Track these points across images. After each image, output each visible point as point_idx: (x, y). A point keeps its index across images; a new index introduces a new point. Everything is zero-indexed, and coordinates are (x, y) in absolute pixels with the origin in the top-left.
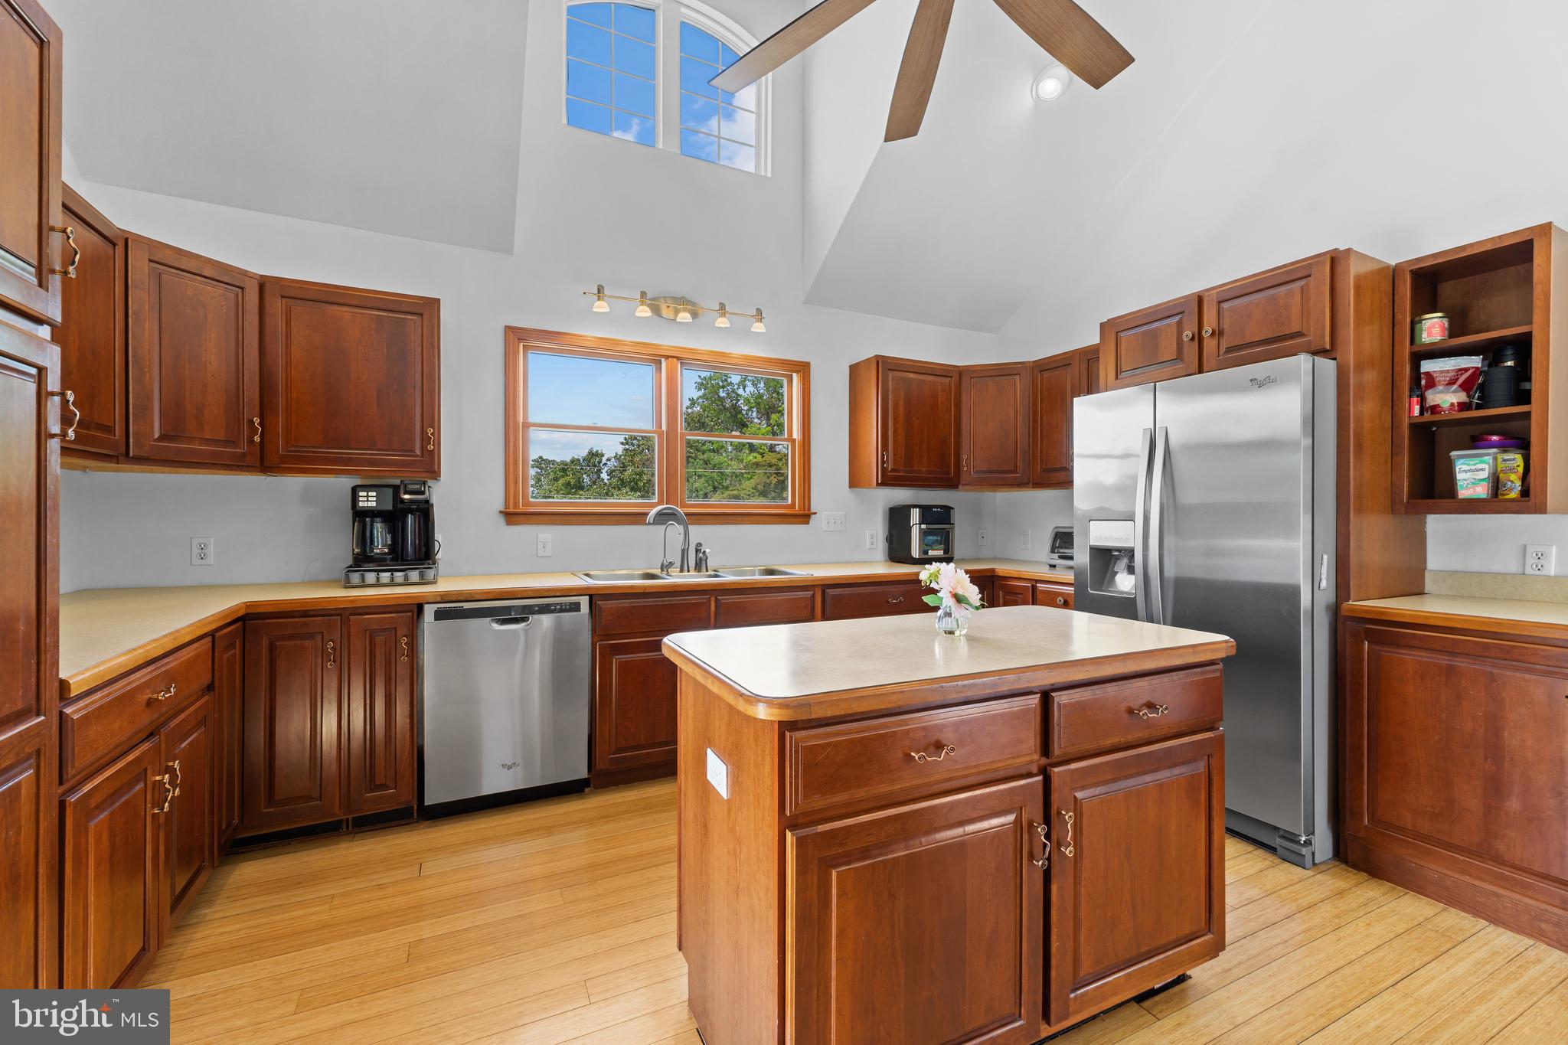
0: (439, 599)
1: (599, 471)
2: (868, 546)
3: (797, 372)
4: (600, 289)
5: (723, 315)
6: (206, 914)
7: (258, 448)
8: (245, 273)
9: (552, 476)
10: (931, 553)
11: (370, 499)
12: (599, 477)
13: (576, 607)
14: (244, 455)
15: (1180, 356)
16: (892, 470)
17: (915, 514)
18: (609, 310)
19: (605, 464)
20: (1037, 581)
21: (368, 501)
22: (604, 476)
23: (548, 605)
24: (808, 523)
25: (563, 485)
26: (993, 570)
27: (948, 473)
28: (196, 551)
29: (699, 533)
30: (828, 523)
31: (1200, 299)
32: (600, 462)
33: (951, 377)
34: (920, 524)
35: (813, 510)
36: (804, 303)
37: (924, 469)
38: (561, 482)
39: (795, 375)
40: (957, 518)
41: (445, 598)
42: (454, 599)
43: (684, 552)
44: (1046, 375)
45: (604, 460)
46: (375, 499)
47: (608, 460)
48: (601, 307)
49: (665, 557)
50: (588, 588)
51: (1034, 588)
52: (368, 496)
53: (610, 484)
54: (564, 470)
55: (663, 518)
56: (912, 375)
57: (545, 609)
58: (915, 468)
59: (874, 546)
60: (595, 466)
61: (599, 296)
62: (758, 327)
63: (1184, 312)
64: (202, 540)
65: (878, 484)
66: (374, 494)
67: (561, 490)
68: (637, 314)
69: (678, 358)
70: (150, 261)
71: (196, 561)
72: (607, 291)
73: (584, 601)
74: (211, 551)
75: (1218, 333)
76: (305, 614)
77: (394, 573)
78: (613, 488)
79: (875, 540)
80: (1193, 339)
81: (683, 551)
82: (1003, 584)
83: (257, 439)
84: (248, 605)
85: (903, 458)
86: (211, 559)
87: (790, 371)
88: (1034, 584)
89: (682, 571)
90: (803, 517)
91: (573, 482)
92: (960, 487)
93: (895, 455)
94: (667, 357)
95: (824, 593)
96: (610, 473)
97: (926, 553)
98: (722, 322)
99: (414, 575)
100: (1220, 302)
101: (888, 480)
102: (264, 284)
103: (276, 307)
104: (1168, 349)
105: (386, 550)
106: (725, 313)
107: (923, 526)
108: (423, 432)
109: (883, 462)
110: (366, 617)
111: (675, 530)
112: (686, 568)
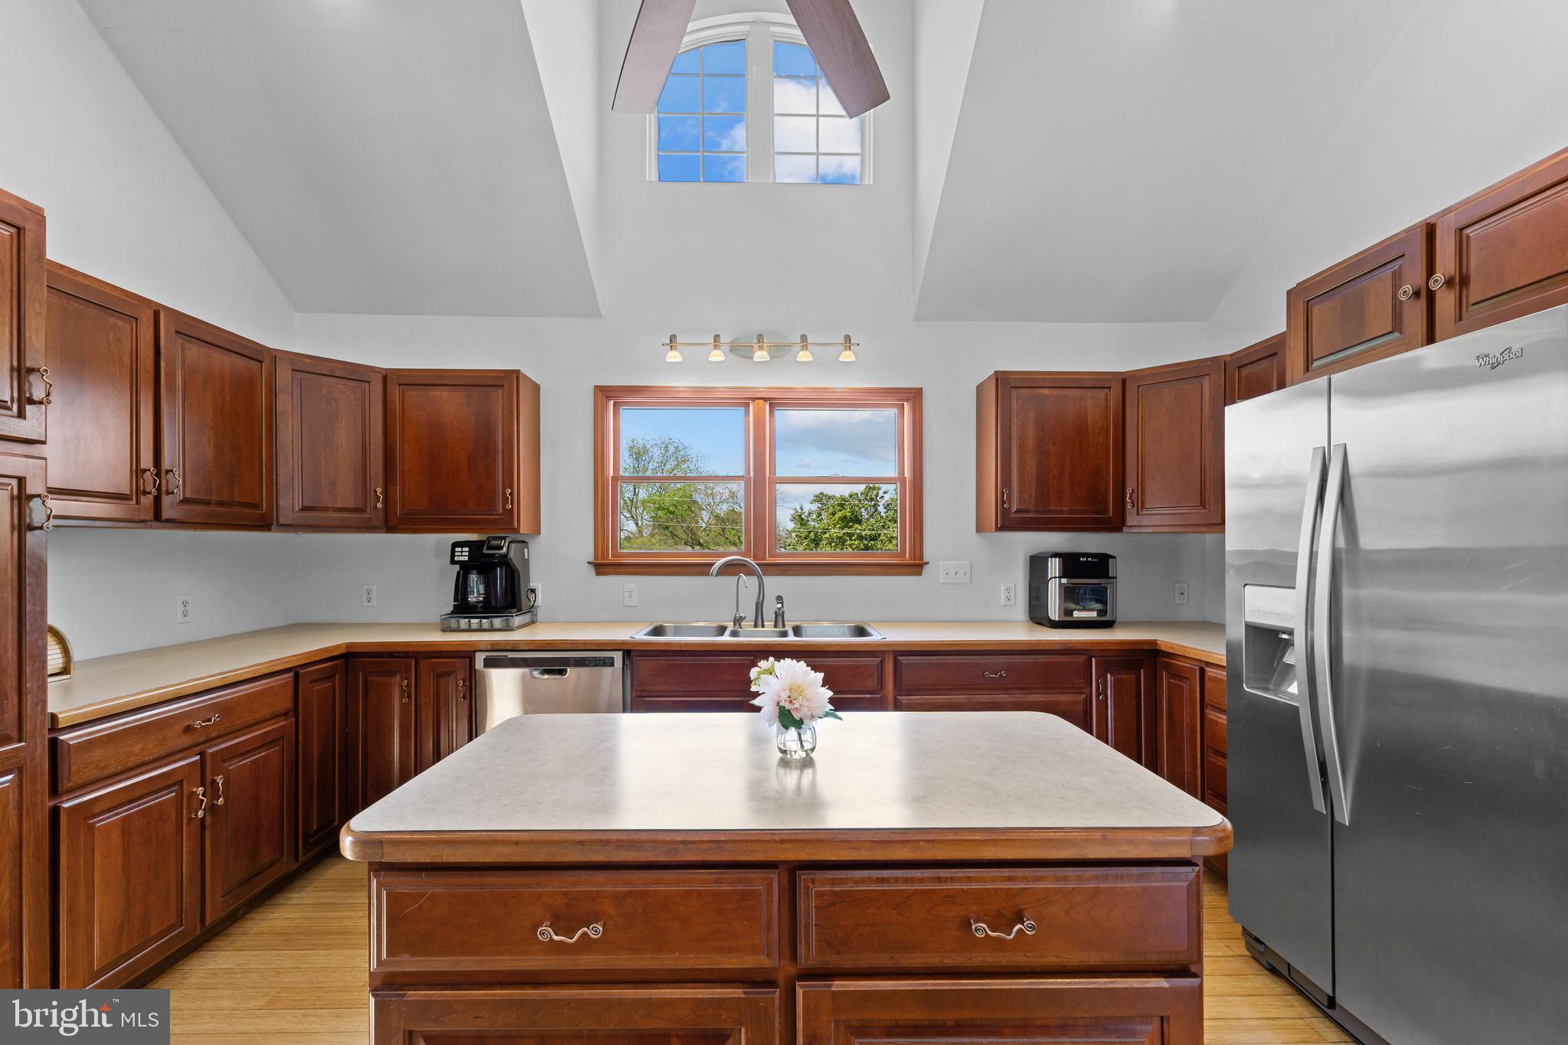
0: (489, 648)
1: (875, 506)
2: (1003, 601)
3: (907, 400)
4: (673, 338)
5: (805, 347)
6: (293, 898)
7: (381, 513)
8: (372, 369)
9: (831, 510)
10: (1077, 614)
11: (463, 554)
12: (876, 510)
13: (609, 663)
14: (370, 519)
15: (1397, 325)
16: (1018, 511)
17: (1054, 567)
18: (681, 360)
19: (882, 497)
20: (1207, 663)
21: (462, 555)
22: (881, 509)
23: (583, 659)
24: (920, 574)
25: (839, 518)
26: (1154, 642)
27: (1106, 511)
28: (365, 595)
29: (775, 584)
30: (947, 574)
31: (1430, 231)
32: (877, 496)
33: (1110, 388)
34: (1060, 577)
35: (926, 559)
36: (915, 320)
37: (1066, 508)
38: (837, 516)
39: (905, 403)
40: (1120, 569)
41: (494, 647)
42: (502, 648)
43: (759, 606)
44: (1245, 371)
45: (881, 494)
46: (467, 554)
47: (885, 493)
48: (674, 356)
49: (737, 611)
50: (623, 643)
51: (1202, 671)
52: (462, 552)
53: (887, 517)
54: (842, 505)
55: (730, 569)
56: (1047, 391)
57: (580, 663)
58: (1052, 507)
59: (1012, 602)
60: (872, 499)
61: (671, 346)
62: (847, 356)
63: (1403, 255)
64: (368, 587)
65: (998, 529)
66: (467, 549)
67: (837, 523)
68: (711, 359)
69: (765, 399)
70: (293, 370)
71: (365, 603)
72: (679, 340)
73: (618, 656)
74: (374, 595)
75: (1461, 281)
76: (391, 655)
77: (472, 620)
78: (889, 521)
79: (1012, 594)
80: (1417, 294)
81: (757, 604)
82: (1166, 662)
83: (379, 505)
84: (349, 645)
85: (1033, 495)
86: (374, 602)
87: (899, 400)
88: (1204, 666)
89: (756, 626)
90: (916, 566)
91: (849, 514)
92: (1125, 529)
93: (1021, 492)
94: (754, 399)
95: (896, 660)
96: (887, 507)
97: (1069, 613)
98: (804, 356)
99: (497, 622)
100: (1461, 230)
101: (1008, 523)
102: (387, 377)
103: (395, 392)
104: (1379, 314)
105: (481, 599)
106: (806, 346)
107: (1064, 581)
108: (504, 493)
109: (1004, 502)
110: (433, 660)
111: (749, 583)
112: (760, 623)
